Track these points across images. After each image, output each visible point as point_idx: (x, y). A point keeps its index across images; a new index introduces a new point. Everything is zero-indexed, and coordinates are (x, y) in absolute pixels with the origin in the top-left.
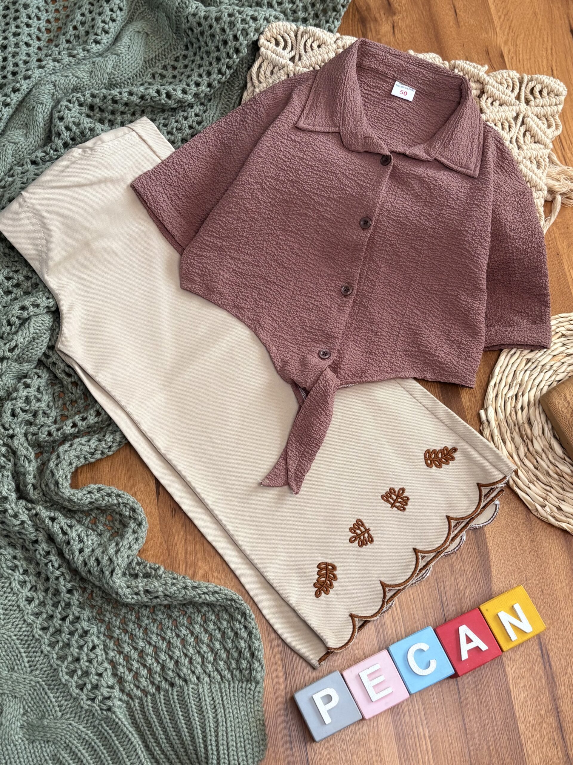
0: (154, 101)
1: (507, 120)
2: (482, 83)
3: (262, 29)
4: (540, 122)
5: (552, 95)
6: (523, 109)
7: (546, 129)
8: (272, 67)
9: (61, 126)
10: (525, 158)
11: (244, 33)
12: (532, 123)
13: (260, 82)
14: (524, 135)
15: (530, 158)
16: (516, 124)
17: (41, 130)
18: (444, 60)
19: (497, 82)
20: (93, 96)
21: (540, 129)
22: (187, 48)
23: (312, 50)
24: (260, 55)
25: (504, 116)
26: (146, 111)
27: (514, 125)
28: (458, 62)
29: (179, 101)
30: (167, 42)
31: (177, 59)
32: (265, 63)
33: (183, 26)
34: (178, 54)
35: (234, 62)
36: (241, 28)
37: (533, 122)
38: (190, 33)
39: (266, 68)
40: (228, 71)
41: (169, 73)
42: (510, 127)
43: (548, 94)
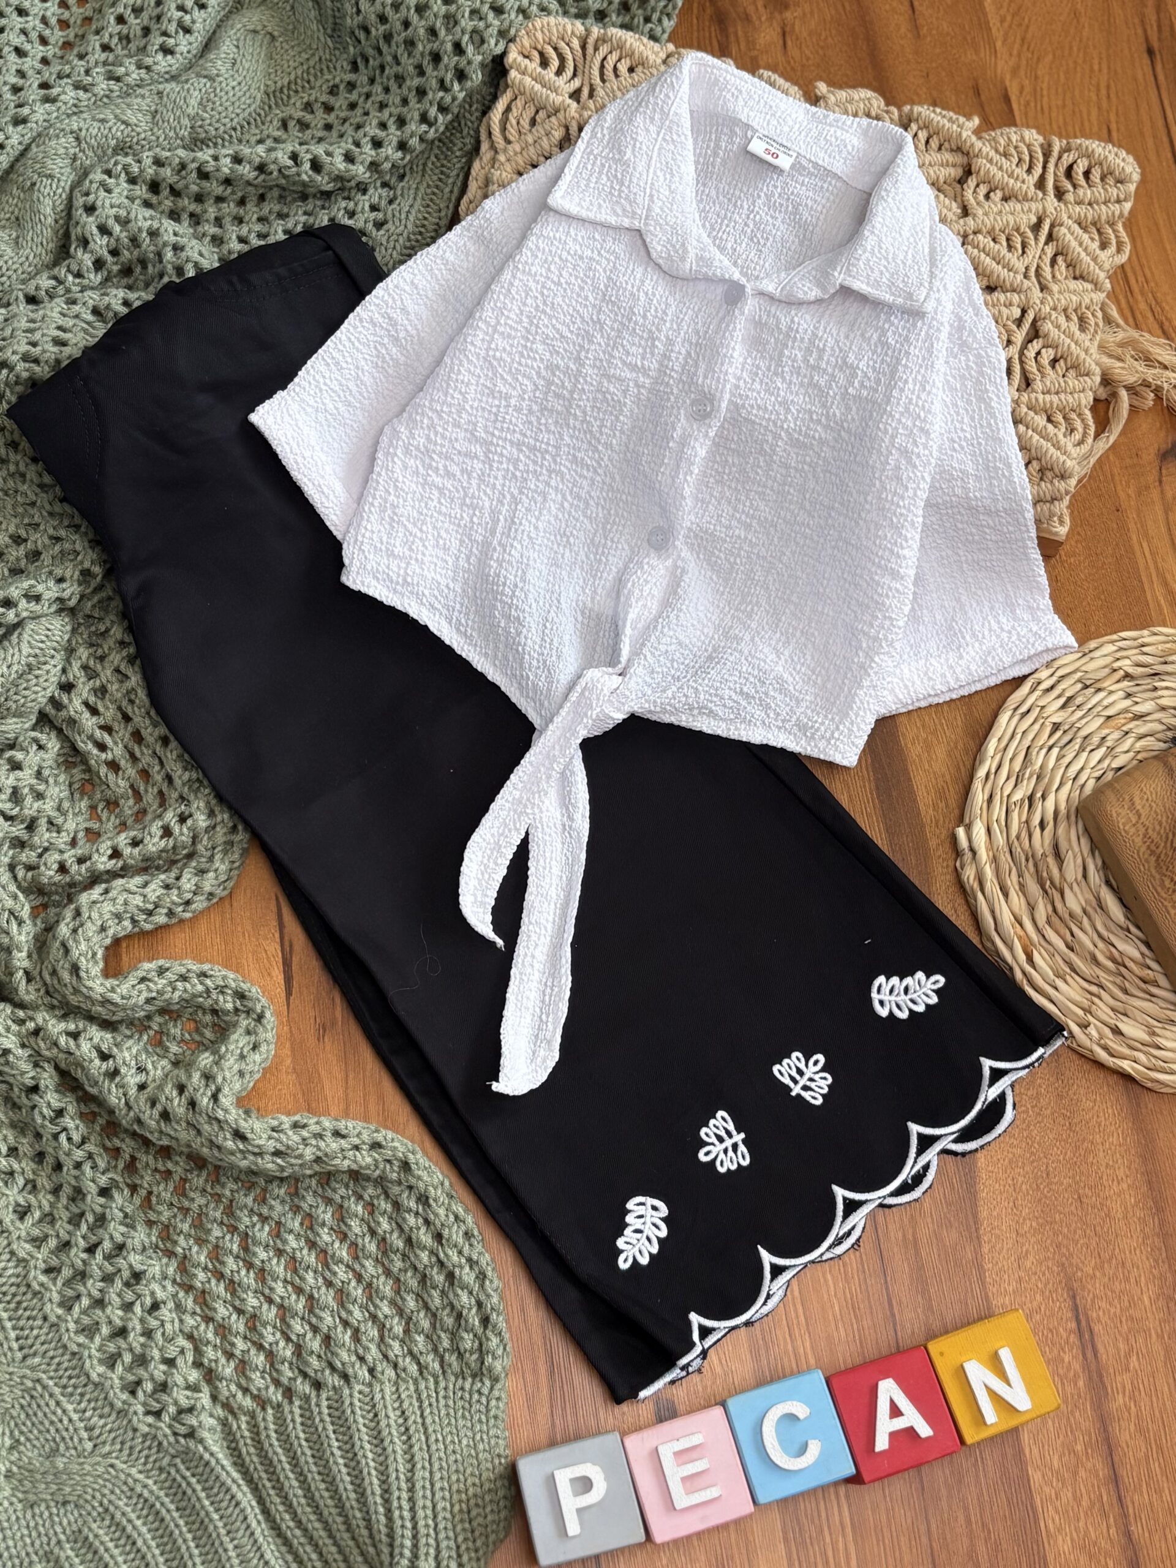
0: (285, 177)
1: (1018, 230)
2: (968, 154)
3: (513, 31)
4: (1086, 236)
5: (1110, 181)
6: (1050, 209)
7: (1098, 251)
8: (533, 110)
9: (90, 224)
10: (1055, 309)
11: (476, 38)
12: (1068, 236)
13: (508, 142)
14: (1053, 262)
15: (1065, 310)
16: (1036, 239)
17: (48, 233)
18: (887, 104)
19: (997, 151)
20: (158, 162)
21: (1085, 250)
22: (355, 68)
23: (617, 76)
24: (507, 86)
25: (1012, 223)
26: (268, 196)
27: (1032, 242)
28: (917, 109)
29: (339, 178)
30: (313, 55)
31: (333, 91)
32: (519, 103)
33: (349, 21)
34: (337, 80)
35: (454, 99)
36: (469, 28)
37: (1071, 236)
38: (362, 36)
39: (521, 113)
40: (440, 117)
41: (319, 118)
42: (1024, 246)
43: (1102, 179)
